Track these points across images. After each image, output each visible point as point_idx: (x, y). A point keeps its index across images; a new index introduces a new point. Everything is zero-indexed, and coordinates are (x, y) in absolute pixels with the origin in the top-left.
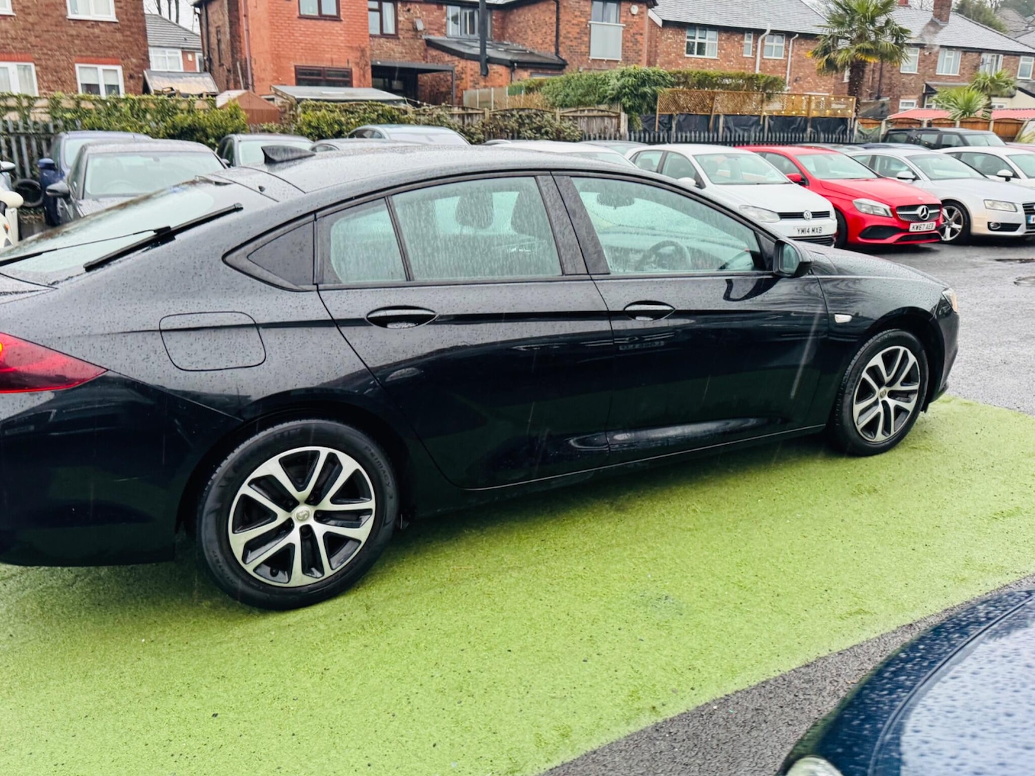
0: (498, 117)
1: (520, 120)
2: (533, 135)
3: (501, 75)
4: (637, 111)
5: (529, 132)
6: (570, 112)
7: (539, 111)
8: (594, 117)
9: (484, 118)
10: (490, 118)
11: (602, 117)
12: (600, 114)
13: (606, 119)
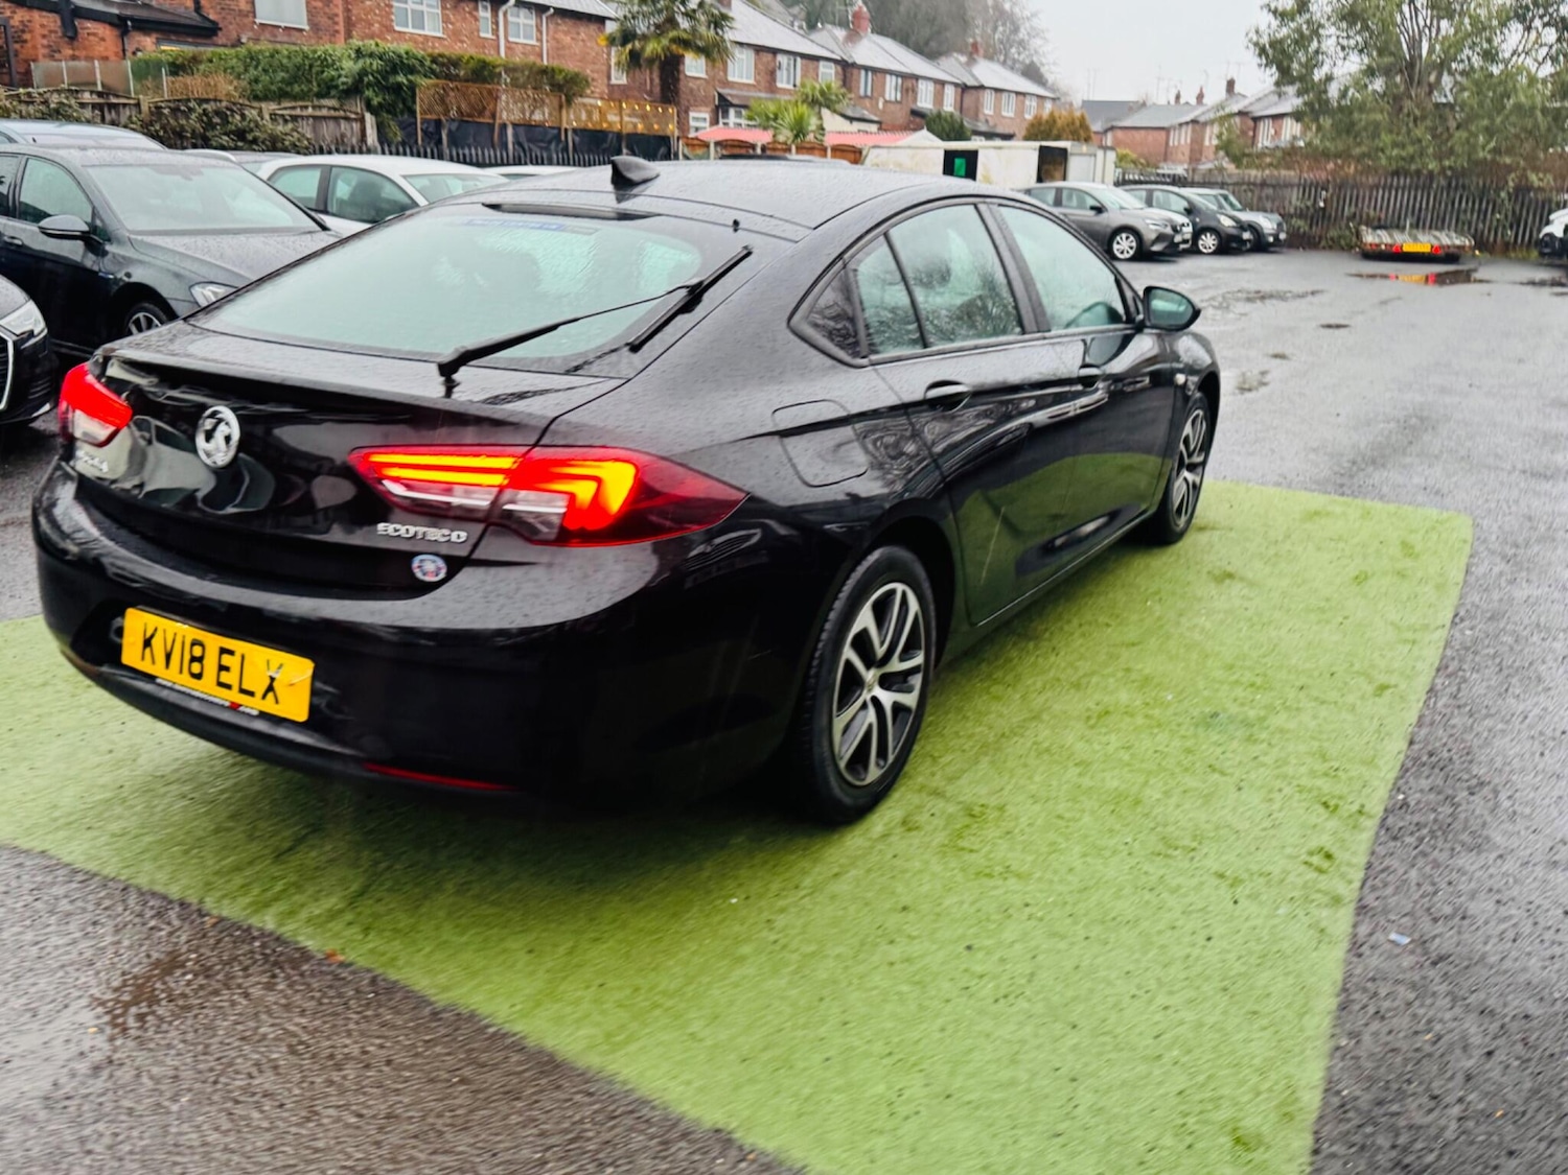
0: (166, 111)
1: (205, 118)
2: (232, 144)
3: (103, 39)
4: (388, 112)
5: (226, 138)
6: (285, 108)
7: (234, 104)
8: (324, 118)
9: (140, 112)
10: (151, 113)
11: (336, 119)
12: (332, 113)
13: (342, 122)
